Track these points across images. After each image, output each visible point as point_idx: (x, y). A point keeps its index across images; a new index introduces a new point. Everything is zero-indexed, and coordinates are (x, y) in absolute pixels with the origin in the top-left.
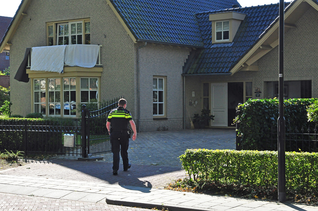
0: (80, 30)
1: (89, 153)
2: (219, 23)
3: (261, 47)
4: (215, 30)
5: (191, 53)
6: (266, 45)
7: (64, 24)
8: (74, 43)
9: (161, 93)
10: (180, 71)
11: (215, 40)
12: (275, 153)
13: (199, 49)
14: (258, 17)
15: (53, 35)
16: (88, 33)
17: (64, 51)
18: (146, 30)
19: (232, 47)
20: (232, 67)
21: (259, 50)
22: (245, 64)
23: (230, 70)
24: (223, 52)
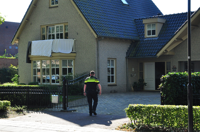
0: (61, 30)
1: (67, 107)
2: (149, 25)
3: (176, 40)
4: (147, 29)
5: (131, 44)
6: (179, 39)
7: (52, 27)
8: (58, 38)
9: (112, 69)
10: (125, 55)
11: (147, 36)
12: (186, 107)
13: (136, 41)
14: (174, 21)
15: (45, 33)
16: (66, 32)
17: (52, 43)
18: (103, 29)
19: (158, 40)
20: (158, 52)
21: (175, 42)
22: (166, 50)
23: (156, 54)
24: (152, 43)
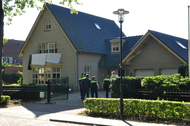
0: (53, 47)
1: (50, 100)
2: (114, 44)
3: (132, 54)
4: (113, 47)
5: (102, 57)
6: (134, 53)
7: (46, 44)
8: (50, 52)
10: (97, 65)
11: (112, 51)
13: (106, 55)
14: (131, 41)
15: (41, 49)
16: (56, 48)
17: (45, 56)
18: (81, 47)
21: (131, 56)
22: (125, 61)
23: (118, 64)
24: (116, 56)
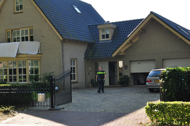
0: (27, 33)
2: (103, 30)
3: (129, 42)
4: (101, 34)
5: (88, 46)
6: (131, 41)
7: (17, 31)
8: (23, 40)
9: (74, 68)
10: (83, 56)
11: (101, 39)
13: (93, 44)
14: (123, 27)
15: (10, 37)
16: (31, 35)
18: (66, 33)
19: (111, 42)
20: (113, 53)
22: (120, 51)
23: (112, 55)
24: (106, 45)
